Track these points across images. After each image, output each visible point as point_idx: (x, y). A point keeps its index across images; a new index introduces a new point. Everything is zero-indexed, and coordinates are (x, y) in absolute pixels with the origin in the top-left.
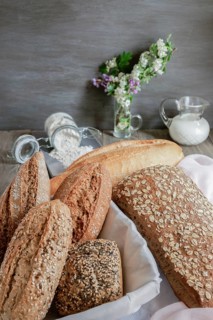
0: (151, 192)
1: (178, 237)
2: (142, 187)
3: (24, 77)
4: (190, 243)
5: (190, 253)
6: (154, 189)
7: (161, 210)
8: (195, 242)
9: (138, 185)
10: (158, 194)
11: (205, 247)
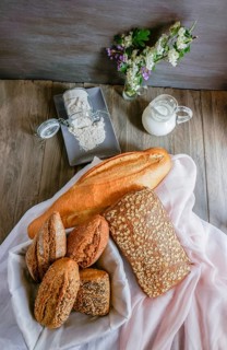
0: (129, 235)
1: (144, 265)
2: (124, 231)
3: (39, 39)
4: (150, 269)
5: (149, 275)
6: (132, 233)
7: (136, 247)
8: (153, 269)
9: (121, 228)
10: (135, 236)
11: (158, 273)
